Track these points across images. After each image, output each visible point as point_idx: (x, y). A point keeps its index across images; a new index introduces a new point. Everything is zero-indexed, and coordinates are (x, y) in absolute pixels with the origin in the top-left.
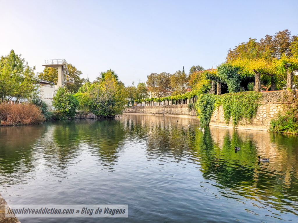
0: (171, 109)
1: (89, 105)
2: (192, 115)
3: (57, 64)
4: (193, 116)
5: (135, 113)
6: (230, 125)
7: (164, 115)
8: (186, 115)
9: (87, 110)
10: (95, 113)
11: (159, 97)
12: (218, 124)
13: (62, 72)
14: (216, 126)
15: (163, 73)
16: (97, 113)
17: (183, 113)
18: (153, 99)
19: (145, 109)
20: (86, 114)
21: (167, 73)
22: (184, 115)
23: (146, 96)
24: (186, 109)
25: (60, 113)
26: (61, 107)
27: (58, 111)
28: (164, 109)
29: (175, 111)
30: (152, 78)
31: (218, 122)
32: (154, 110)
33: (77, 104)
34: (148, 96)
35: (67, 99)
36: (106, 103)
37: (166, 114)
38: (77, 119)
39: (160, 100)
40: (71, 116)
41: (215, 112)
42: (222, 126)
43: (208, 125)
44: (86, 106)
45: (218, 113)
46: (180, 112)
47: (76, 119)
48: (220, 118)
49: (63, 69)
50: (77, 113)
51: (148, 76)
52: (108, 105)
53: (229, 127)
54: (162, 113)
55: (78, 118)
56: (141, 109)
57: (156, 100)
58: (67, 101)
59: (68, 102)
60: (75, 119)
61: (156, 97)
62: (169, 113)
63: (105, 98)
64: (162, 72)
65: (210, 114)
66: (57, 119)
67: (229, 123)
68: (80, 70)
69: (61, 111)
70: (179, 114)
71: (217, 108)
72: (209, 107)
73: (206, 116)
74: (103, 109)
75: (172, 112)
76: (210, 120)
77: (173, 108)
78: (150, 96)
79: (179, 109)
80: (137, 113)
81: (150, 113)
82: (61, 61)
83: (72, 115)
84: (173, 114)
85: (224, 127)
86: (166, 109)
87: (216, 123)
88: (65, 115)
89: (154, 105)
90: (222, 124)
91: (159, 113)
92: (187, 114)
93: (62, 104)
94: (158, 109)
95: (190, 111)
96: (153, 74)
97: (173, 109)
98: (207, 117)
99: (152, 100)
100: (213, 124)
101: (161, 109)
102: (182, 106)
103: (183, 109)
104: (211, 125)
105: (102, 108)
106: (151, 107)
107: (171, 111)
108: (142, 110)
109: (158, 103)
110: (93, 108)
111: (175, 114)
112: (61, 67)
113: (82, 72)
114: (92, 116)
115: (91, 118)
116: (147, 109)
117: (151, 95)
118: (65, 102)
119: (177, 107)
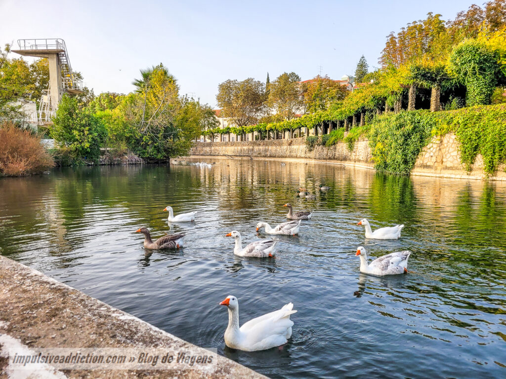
0: (267, 147)
1: (125, 137)
2: (315, 159)
3: (45, 48)
4: (319, 159)
5: (194, 155)
6: (473, 173)
7: (252, 159)
8: (302, 158)
9: (123, 147)
10: (138, 152)
11: (240, 125)
12: (438, 171)
13: (58, 68)
14: (434, 175)
15: (249, 80)
16: (144, 153)
17: (294, 154)
18: (229, 128)
19: (213, 148)
20: (121, 156)
21: (256, 80)
22: (296, 157)
23: (214, 124)
24: (300, 148)
25: (70, 152)
26: (72, 139)
27: (65, 148)
28: (251, 147)
29: (276, 151)
30: (226, 89)
31: (439, 168)
32: (230, 150)
33: (103, 133)
34: (218, 124)
35: (84, 122)
36: (161, 134)
37: (256, 156)
38: (105, 165)
39: (243, 131)
40: (92, 158)
41: (428, 146)
42: (453, 176)
43: (408, 175)
44: (119, 137)
45: (440, 150)
46: (288, 153)
47: (103, 165)
48: (444, 160)
49: (59, 61)
50: (103, 153)
51: (221, 84)
52: (165, 137)
53: (471, 177)
54: (247, 156)
55: (106, 162)
56: (205, 149)
57: (235, 131)
58: (84, 126)
59: (87, 128)
60: (100, 165)
61: (235, 125)
62: (263, 154)
63: (160, 122)
64: (247, 79)
65: (417, 152)
66: (65, 165)
67: (470, 170)
68: (78, 72)
69: (73, 147)
70: (286, 157)
71: (435, 140)
72: (415, 138)
73: (406, 155)
74: (156, 144)
75: (268, 154)
76: (414, 163)
77: (272, 145)
78: (220, 124)
79: (285, 147)
80: (197, 155)
81: (224, 155)
82: (55, 43)
83: (94, 156)
84: (271, 156)
85: (458, 176)
86: (256, 148)
87: (433, 171)
88: (81, 156)
89: (231, 140)
90: (450, 171)
91: (241, 156)
92: (303, 156)
93: (76, 133)
94: (239, 148)
95: (310, 150)
96: (229, 82)
97: (270, 148)
98: (408, 158)
99: (227, 131)
100: (424, 173)
101: (245, 148)
102: (292, 141)
103: (294, 147)
104: (417, 174)
105: (152, 143)
106: (226, 144)
107: (266, 151)
108: (208, 149)
109: (239, 137)
110: (135, 143)
111: (275, 157)
112: (55, 56)
113: (82, 75)
114: (134, 160)
115: (133, 164)
116: (217, 148)
117: (224, 123)
118: (80, 127)
119: (281, 144)
